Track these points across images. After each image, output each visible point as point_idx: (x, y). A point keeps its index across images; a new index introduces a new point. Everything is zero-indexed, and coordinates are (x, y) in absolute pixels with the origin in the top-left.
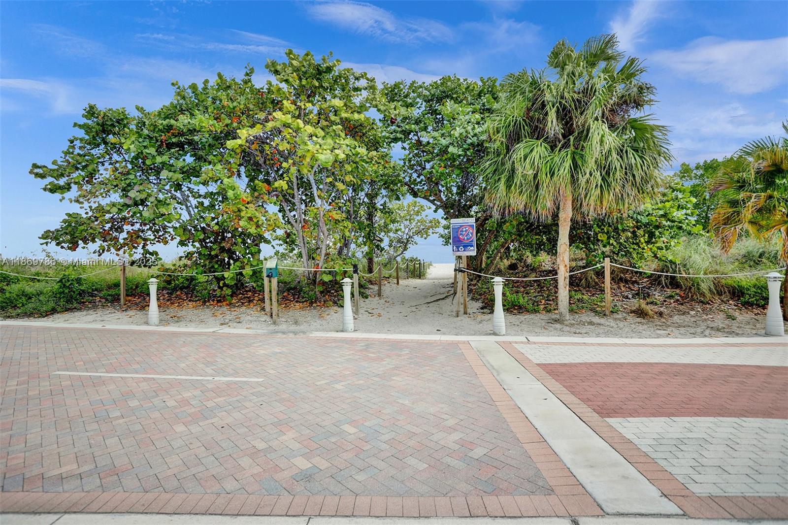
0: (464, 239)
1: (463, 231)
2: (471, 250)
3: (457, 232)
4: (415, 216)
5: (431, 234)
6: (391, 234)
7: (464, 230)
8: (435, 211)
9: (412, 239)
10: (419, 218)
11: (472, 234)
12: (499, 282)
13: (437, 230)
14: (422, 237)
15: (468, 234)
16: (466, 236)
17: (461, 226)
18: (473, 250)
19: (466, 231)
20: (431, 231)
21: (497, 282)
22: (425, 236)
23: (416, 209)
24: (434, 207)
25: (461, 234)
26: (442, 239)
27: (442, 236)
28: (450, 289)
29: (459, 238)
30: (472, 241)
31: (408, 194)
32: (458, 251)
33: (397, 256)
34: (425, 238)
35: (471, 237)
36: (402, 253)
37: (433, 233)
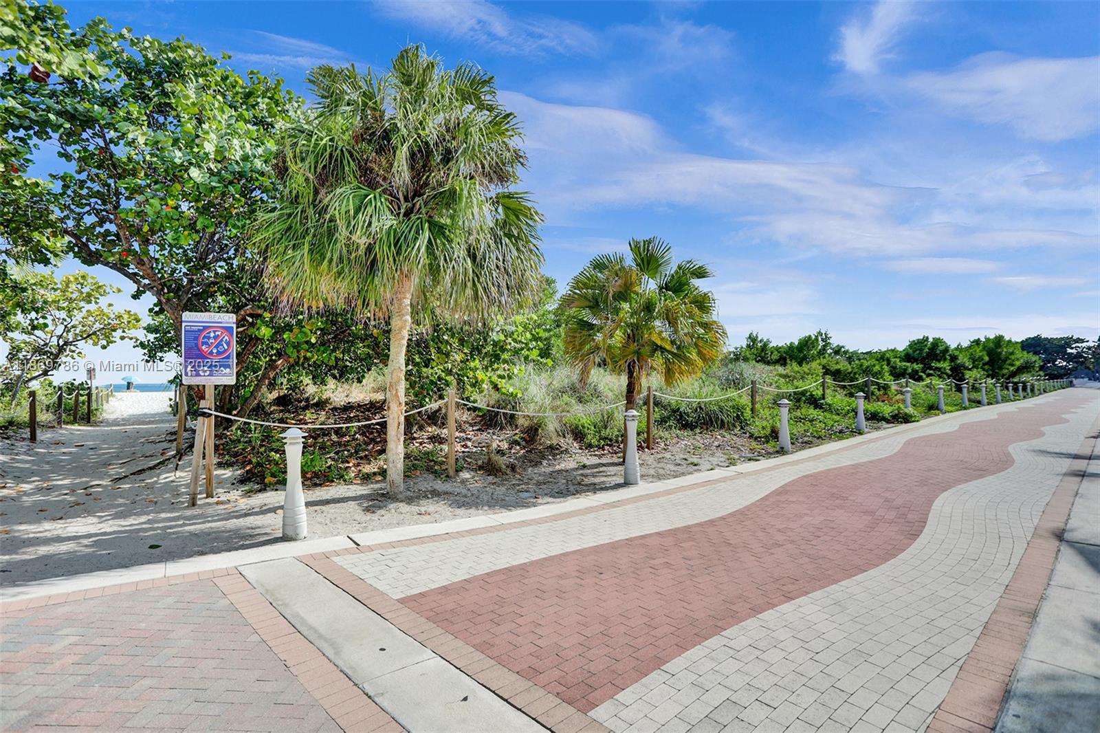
0: (211, 353)
1: (209, 338)
2: (224, 375)
3: (196, 339)
4: (82, 304)
5: (118, 339)
6: (16, 335)
7: (212, 335)
8: (136, 296)
9: (73, 348)
10: (92, 307)
11: (228, 344)
12: (297, 438)
13: (132, 333)
14: (95, 344)
15: (220, 344)
16: (216, 347)
17: (205, 328)
18: (230, 375)
19: (216, 337)
20: (118, 333)
21: (291, 438)
22: (105, 343)
23: (86, 290)
24: (133, 287)
25: (203, 343)
26: (140, 351)
27: (142, 345)
28: (165, 445)
29: (200, 350)
30: (228, 357)
31: (71, 254)
32: (198, 375)
33: (30, 380)
34: (104, 347)
35: (226, 351)
36: (45, 373)
37: (122, 338)
